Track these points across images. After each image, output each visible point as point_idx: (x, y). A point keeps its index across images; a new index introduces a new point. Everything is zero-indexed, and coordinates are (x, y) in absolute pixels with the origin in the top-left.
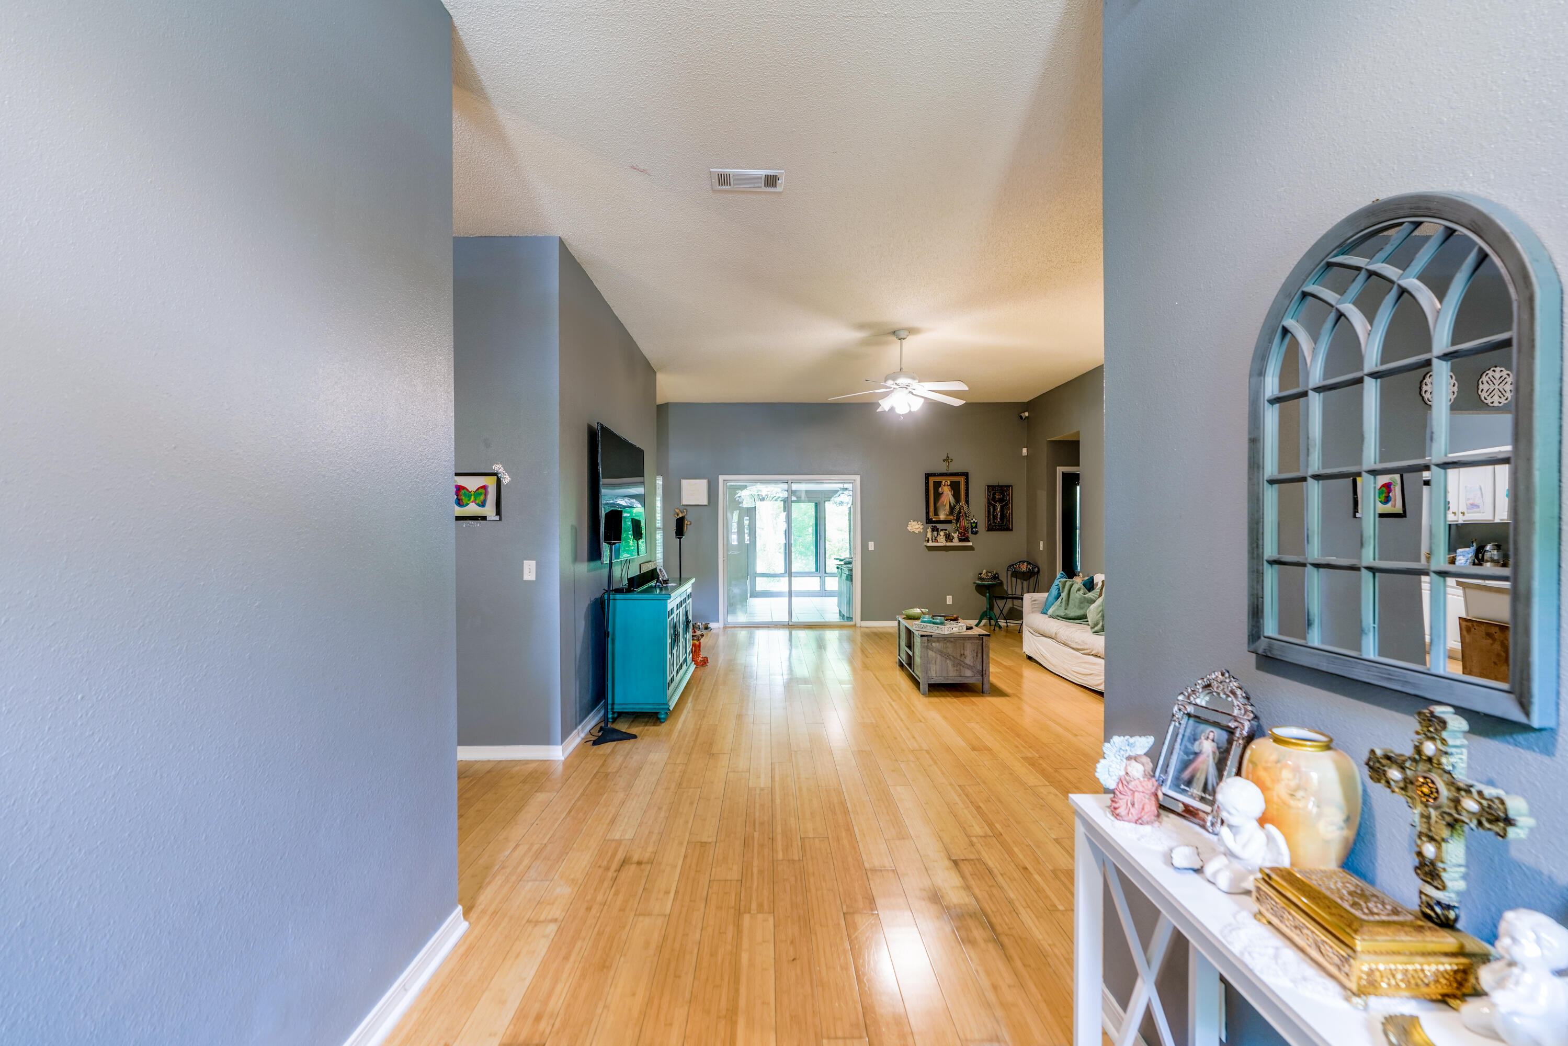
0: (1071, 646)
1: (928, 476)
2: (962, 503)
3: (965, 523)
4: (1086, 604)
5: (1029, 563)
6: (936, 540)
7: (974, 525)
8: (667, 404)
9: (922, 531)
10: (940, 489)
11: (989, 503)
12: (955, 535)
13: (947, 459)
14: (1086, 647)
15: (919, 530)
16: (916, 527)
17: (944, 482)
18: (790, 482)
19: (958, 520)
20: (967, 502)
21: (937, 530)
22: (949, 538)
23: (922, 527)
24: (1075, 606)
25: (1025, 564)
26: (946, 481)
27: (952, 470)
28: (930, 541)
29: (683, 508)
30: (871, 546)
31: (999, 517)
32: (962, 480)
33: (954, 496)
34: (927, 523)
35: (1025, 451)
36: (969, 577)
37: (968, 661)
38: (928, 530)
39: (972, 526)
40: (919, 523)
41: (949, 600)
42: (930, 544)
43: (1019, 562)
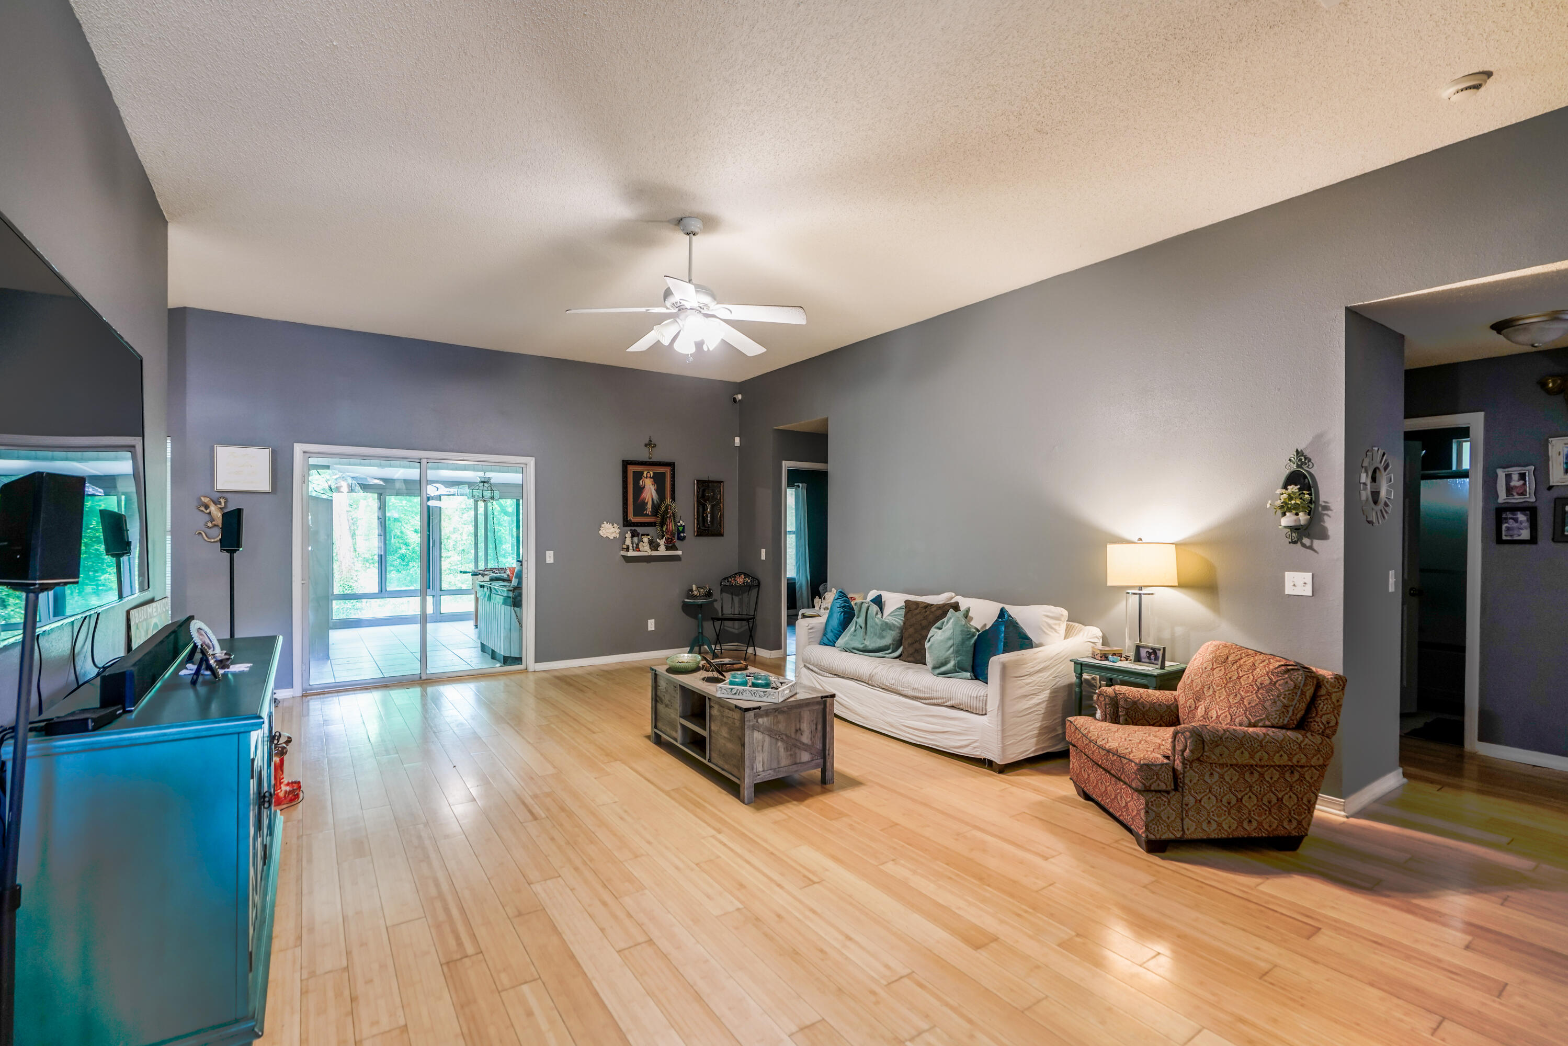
0: (903, 693)
1: (626, 464)
2: (668, 500)
3: (672, 527)
4: (888, 631)
5: (746, 575)
6: (637, 548)
7: (681, 529)
8: (184, 309)
9: (618, 536)
10: (641, 481)
11: (698, 502)
12: (662, 542)
13: (649, 444)
14: (935, 695)
15: (614, 535)
16: (610, 531)
17: (645, 473)
18: (424, 462)
19: (663, 524)
20: (673, 498)
21: (638, 535)
22: (654, 546)
23: (618, 531)
24: (875, 634)
25: (742, 576)
26: (648, 472)
27: (655, 458)
28: (631, 550)
29: (219, 495)
30: (550, 557)
31: (709, 518)
32: (667, 471)
33: (657, 491)
34: (624, 526)
35: (737, 440)
36: (674, 594)
37: (806, 739)
38: (627, 536)
39: (678, 529)
40: (615, 525)
41: (651, 625)
42: (631, 553)
43: (735, 574)
